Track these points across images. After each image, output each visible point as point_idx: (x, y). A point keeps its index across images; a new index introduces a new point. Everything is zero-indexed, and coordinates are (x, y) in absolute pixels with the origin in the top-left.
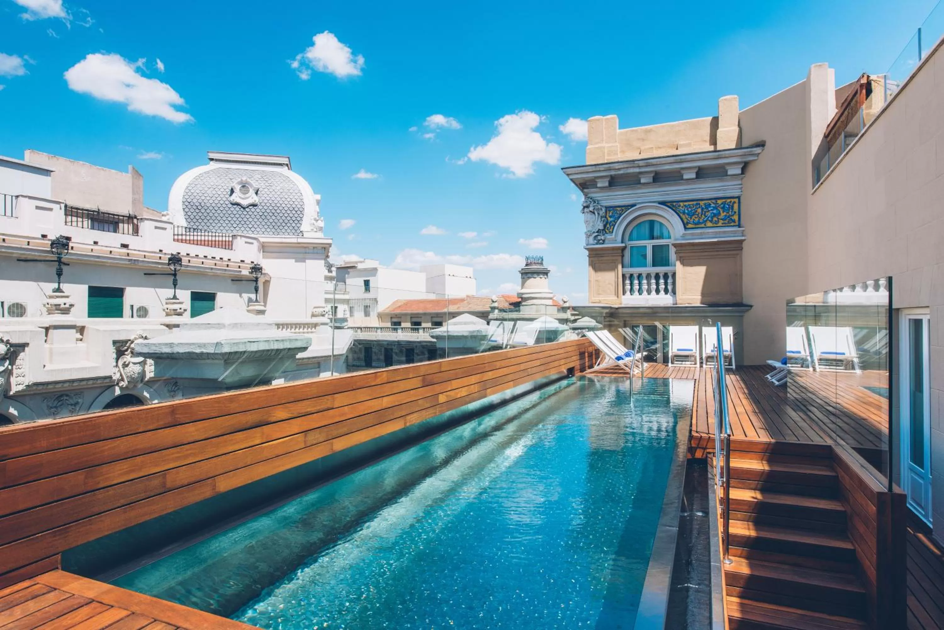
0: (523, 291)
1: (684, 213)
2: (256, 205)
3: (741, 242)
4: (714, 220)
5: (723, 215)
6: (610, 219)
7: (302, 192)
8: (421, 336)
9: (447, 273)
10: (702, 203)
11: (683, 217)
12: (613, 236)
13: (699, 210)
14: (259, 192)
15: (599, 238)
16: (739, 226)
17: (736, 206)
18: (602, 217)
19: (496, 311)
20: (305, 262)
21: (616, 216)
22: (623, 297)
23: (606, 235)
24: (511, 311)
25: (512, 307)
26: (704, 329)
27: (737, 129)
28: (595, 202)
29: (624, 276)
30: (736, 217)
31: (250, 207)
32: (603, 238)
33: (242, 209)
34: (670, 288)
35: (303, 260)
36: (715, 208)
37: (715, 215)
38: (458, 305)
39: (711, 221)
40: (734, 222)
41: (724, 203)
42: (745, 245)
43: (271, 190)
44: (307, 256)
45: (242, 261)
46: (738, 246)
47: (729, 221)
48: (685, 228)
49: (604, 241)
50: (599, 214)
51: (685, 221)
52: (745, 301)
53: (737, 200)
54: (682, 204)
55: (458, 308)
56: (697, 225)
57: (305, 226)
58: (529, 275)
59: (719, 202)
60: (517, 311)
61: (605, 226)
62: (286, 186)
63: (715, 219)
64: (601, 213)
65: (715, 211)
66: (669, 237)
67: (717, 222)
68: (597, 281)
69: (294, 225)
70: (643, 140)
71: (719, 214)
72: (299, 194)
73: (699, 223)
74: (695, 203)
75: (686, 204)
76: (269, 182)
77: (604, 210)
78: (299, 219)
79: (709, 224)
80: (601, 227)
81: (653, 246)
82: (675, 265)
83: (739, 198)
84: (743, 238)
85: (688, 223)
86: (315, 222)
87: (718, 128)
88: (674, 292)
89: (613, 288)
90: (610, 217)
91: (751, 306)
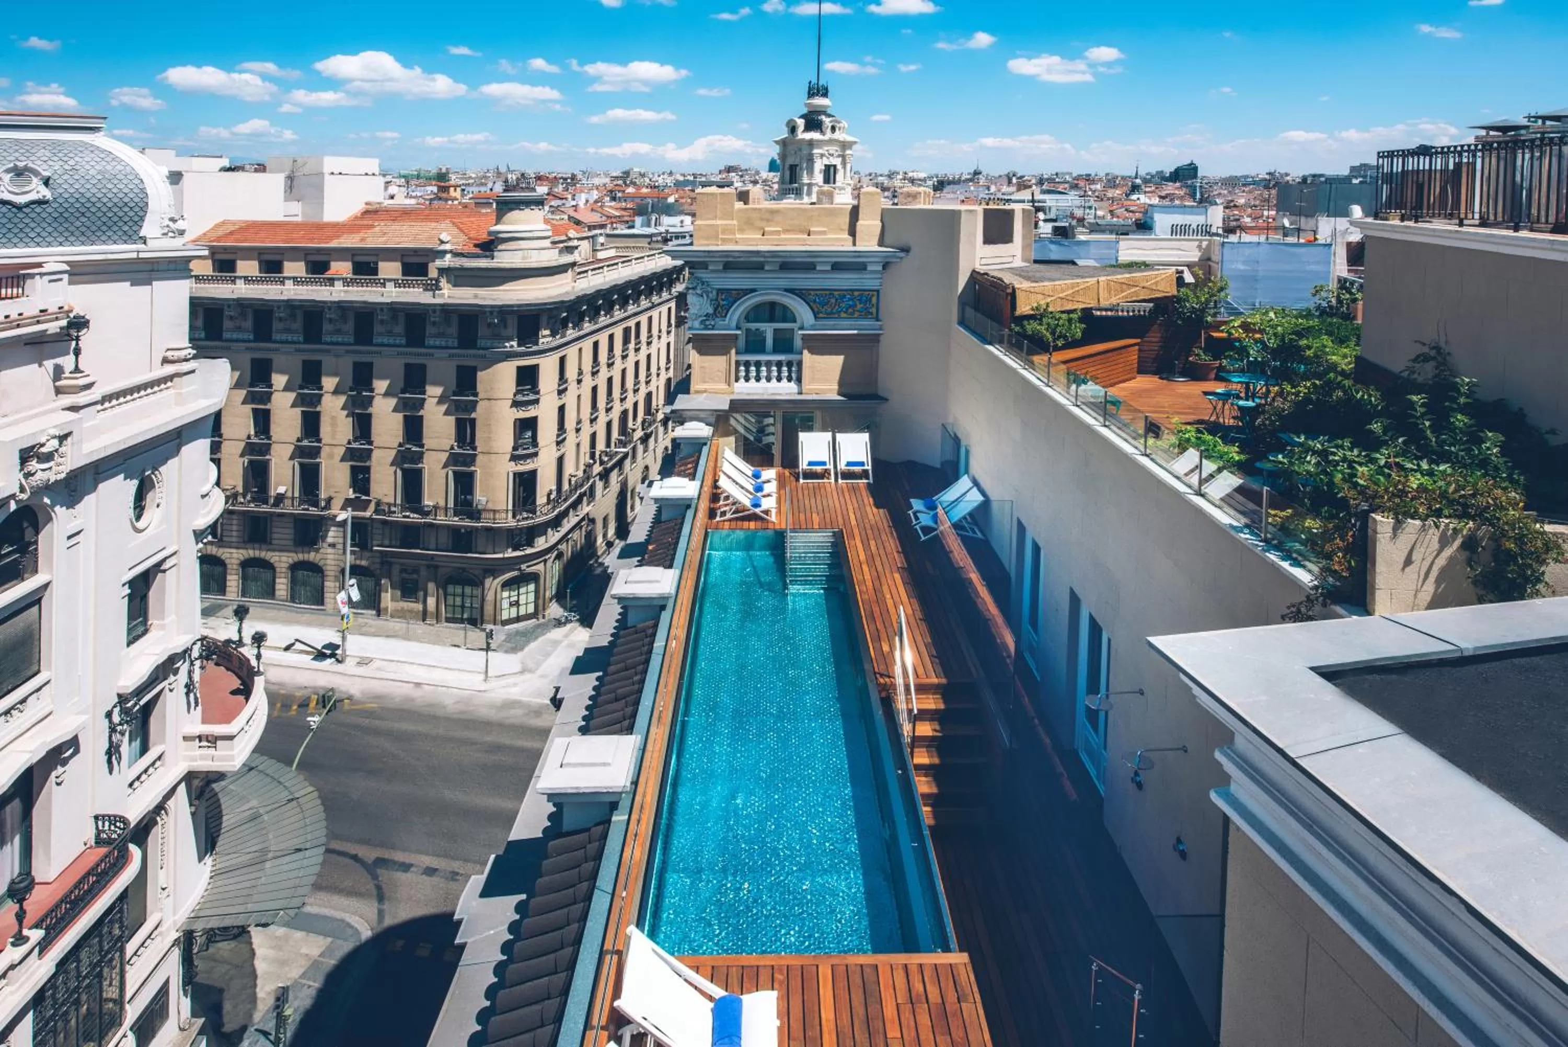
0: (499, 228)
1: (815, 301)
2: (47, 202)
3: (879, 335)
4: (851, 312)
5: (859, 306)
6: (722, 303)
7: (142, 177)
8: (289, 290)
9: (327, 170)
10: (836, 293)
11: (814, 306)
12: (726, 322)
13: (833, 301)
14: (51, 182)
15: (708, 323)
16: (878, 320)
17: (874, 300)
18: (711, 300)
19: (448, 256)
20: (151, 284)
21: (731, 299)
22: (736, 385)
23: (717, 320)
24: (477, 256)
25: (478, 251)
26: (838, 436)
27: (879, 223)
28: (703, 284)
29: (738, 363)
30: (874, 310)
31: (33, 206)
32: (713, 323)
33: (14, 210)
34: (794, 376)
35: (149, 282)
36: (850, 299)
37: (850, 306)
38: (361, 235)
39: (845, 312)
40: (872, 314)
41: (861, 295)
42: (882, 338)
43: (76, 177)
44: (154, 275)
45: (42, 311)
46: (876, 339)
47: (866, 314)
48: (816, 317)
49: (713, 326)
50: (708, 296)
51: (816, 310)
52: (881, 393)
53: (875, 293)
54: (812, 293)
55: (363, 240)
56: (829, 315)
57: (147, 230)
58: (513, 206)
59: (856, 293)
60: (486, 257)
61: (715, 310)
62: (109, 168)
63: (850, 310)
64: (710, 295)
65: (851, 303)
66: (795, 321)
67: (852, 314)
68: (702, 367)
69: (126, 228)
70: (768, 220)
71: (856, 306)
72: (137, 181)
73: (831, 313)
74: (828, 292)
75: (818, 292)
76: (72, 162)
77: (715, 292)
78: (136, 219)
79: (843, 315)
80: (711, 311)
81: (775, 330)
82: (801, 353)
83: (878, 291)
84: (880, 332)
85: (818, 313)
86: (171, 224)
87: (857, 220)
88: (799, 380)
89: (723, 376)
90: (723, 300)
91: (886, 400)
